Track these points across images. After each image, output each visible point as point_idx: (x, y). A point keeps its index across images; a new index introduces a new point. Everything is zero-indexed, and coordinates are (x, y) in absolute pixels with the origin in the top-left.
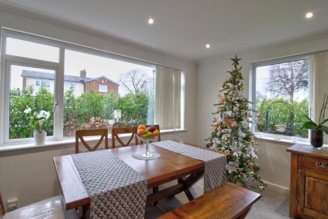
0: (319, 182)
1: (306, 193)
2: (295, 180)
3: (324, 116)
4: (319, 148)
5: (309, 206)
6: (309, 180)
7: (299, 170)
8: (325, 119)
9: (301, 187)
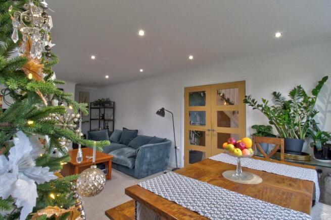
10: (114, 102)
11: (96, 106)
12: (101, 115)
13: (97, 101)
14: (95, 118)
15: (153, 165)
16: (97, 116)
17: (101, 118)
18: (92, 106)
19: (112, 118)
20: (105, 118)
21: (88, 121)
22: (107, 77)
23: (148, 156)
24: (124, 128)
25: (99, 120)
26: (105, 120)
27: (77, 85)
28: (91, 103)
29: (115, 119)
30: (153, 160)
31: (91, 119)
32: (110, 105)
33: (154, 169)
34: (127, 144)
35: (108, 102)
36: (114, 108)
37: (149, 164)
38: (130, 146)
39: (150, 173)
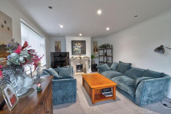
10: (112, 45)
11: (102, 49)
12: (105, 53)
13: (102, 46)
14: (101, 55)
15: (152, 97)
16: (102, 54)
17: (105, 55)
18: (100, 49)
19: (111, 55)
20: (107, 55)
21: (98, 57)
22: (108, 29)
23: (149, 89)
24: (120, 62)
25: (104, 56)
26: (107, 56)
27: (91, 38)
28: (99, 47)
29: (113, 55)
30: (154, 92)
31: (99, 56)
32: (109, 47)
33: (154, 100)
34: (123, 73)
35: (108, 45)
36: (112, 49)
37: (150, 96)
38: (126, 75)
39: (150, 102)
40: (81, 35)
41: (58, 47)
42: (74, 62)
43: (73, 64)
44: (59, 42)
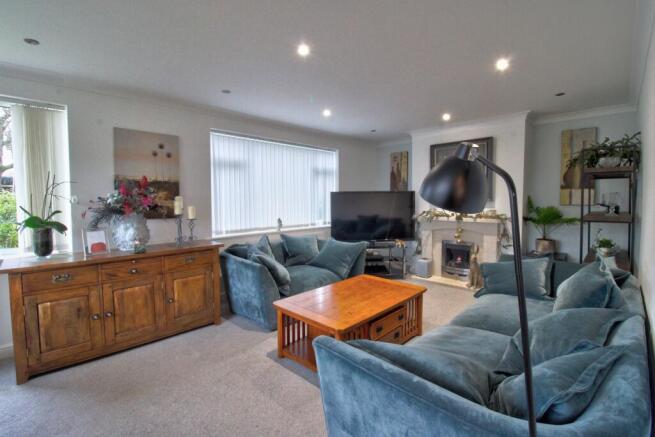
0: (59, 304)
1: (42, 329)
2: (20, 318)
3: (50, 207)
4: (48, 257)
5: (49, 347)
6: (45, 309)
7: (26, 298)
8: (53, 210)
9: (32, 325)
40: (446, 117)
41: (399, 172)
42: (433, 231)
43: (430, 239)
44: (402, 153)
